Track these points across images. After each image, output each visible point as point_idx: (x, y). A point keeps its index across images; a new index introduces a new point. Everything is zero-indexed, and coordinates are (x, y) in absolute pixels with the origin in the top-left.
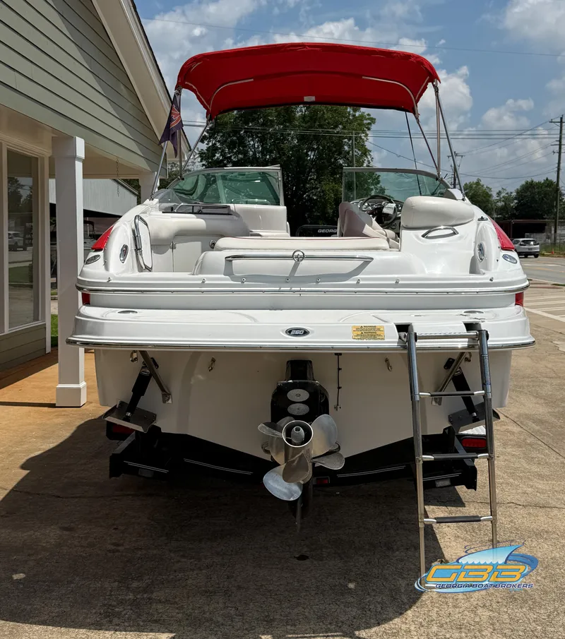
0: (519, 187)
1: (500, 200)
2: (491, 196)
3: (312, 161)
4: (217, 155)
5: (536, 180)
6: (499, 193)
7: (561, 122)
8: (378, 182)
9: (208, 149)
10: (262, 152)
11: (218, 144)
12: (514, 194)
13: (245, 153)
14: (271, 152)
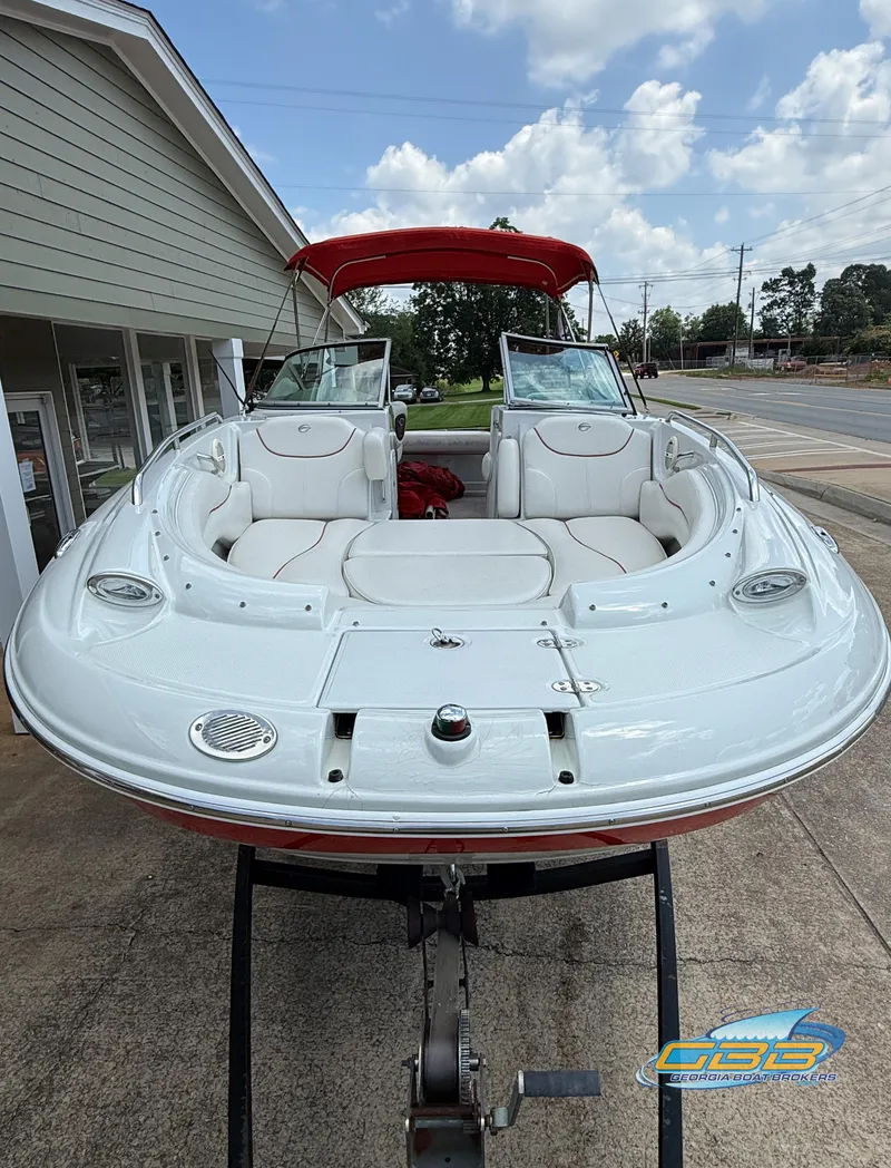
0: (705, 311)
1: (687, 325)
2: (680, 321)
3: (512, 300)
4: (428, 301)
5: (721, 304)
6: (687, 319)
7: (742, 250)
8: (573, 316)
9: (420, 295)
10: (468, 295)
11: (429, 291)
12: (701, 318)
13: (453, 296)
14: (476, 293)
